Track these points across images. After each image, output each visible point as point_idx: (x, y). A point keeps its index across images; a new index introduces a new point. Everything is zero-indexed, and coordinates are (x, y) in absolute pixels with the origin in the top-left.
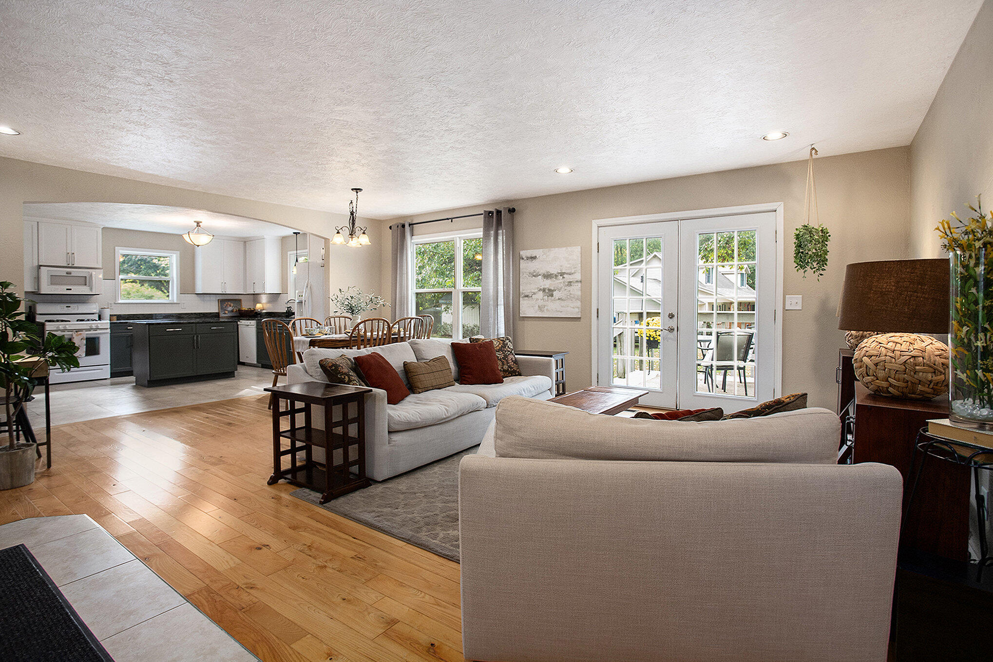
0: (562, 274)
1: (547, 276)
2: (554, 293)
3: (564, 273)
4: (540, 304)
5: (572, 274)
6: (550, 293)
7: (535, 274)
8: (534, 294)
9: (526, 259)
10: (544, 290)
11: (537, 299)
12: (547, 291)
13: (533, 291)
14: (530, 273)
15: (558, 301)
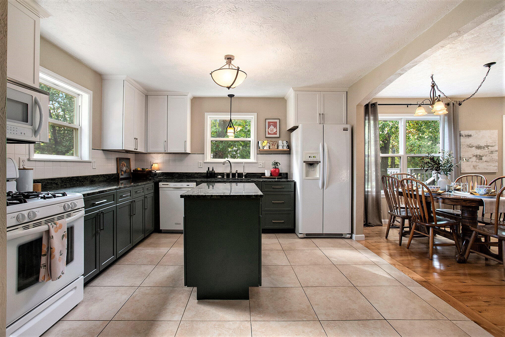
0: (487, 146)
1: (479, 147)
2: (483, 158)
3: (489, 146)
4: (474, 165)
5: (493, 146)
6: (480, 158)
7: (470, 146)
8: (470, 158)
9: (464, 136)
10: (476, 156)
11: (472, 162)
12: (478, 157)
13: (469, 156)
14: (467, 145)
15: (485, 163)
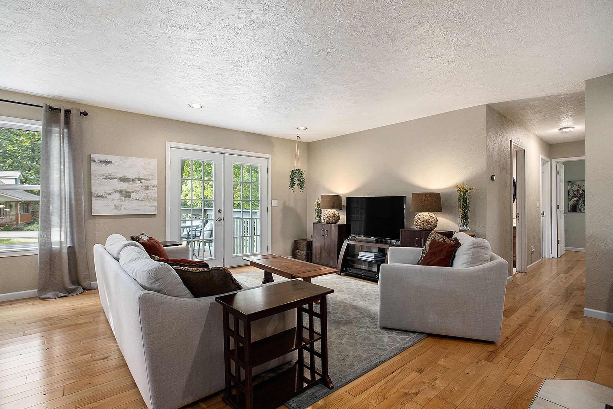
0: (140, 179)
1: (124, 180)
2: (132, 195)
3: (142, 179)
4: (117, 204)
5: (150, 180)
6: (127, 194)
7: (110, 176)
8: (110, 194)
9: (98, 162)
10: (121, 192)
11: (113, 200)
12: (124, 193)
13: (108, 192)
14: (104, 176)
15: (136, 202)
